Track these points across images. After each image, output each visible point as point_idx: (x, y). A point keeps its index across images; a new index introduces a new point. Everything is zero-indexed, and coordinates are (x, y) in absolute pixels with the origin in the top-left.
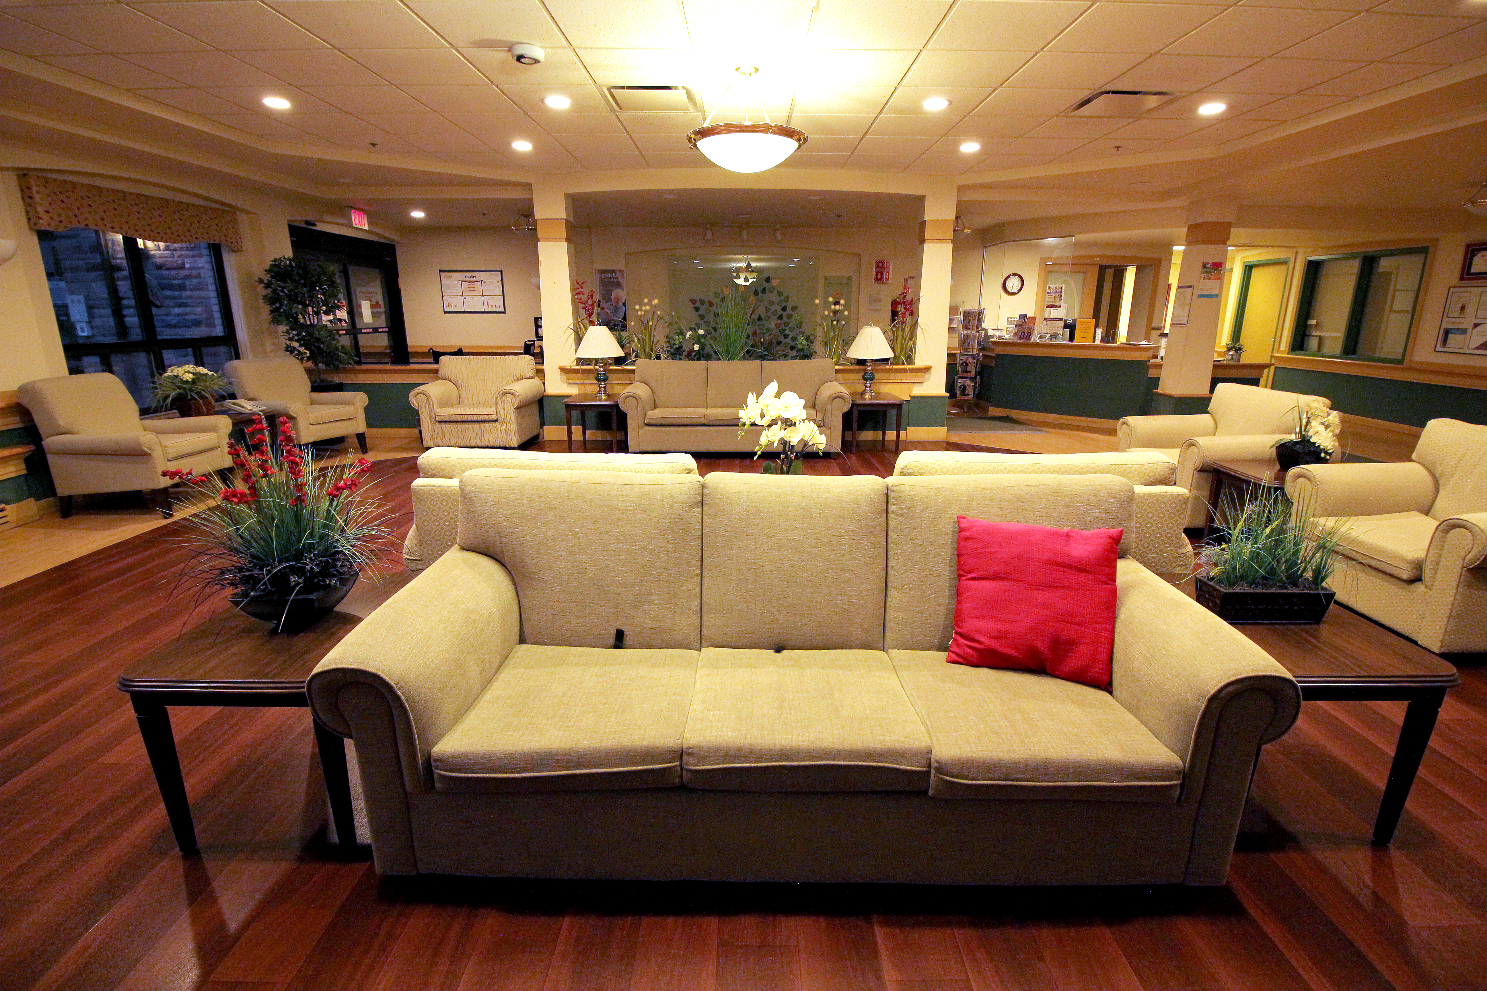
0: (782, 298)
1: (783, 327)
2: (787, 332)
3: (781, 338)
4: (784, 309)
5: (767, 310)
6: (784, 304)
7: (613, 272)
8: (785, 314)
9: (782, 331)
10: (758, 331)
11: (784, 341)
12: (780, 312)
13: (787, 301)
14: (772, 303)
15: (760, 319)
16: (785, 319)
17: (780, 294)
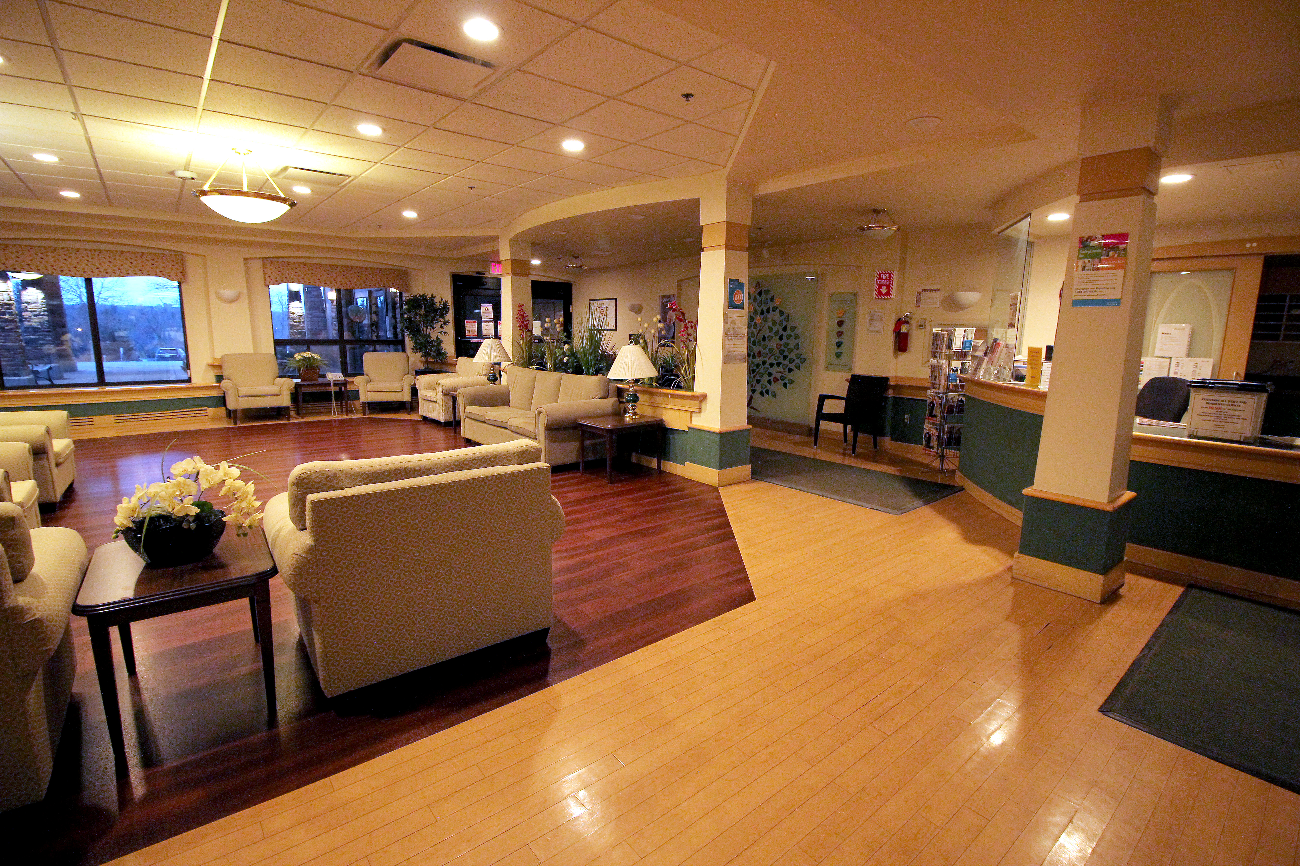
0: (783, 318)
1: (782, 348)
2: (786, 353)
3: (781, 360)
4: (785, 329)
5: (771, 330)
6: (785, 323)
7: (669, 296)
8: (785, 334)
9: (782, 352)
10: (762, 351)
11: (783, 362)
12: (781, 332)
13: (788, 321)
14: (774, 323)
15: (764, 339)
16: (785, 340)
17: (782, 313)
